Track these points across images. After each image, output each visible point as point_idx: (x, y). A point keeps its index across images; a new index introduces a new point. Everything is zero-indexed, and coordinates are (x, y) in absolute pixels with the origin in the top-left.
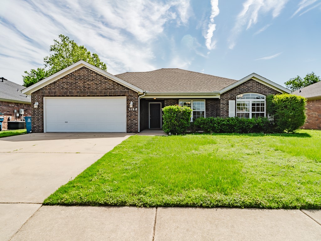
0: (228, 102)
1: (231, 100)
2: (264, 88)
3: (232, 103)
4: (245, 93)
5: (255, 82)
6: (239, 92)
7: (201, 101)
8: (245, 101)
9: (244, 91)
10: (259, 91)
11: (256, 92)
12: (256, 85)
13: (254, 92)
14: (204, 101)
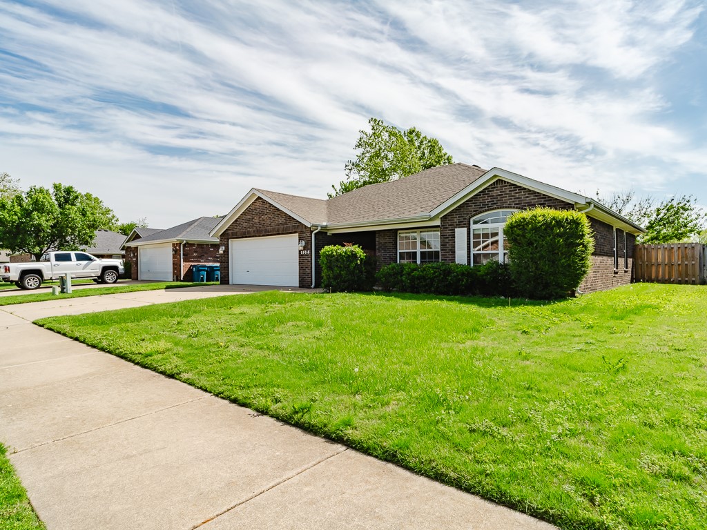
0: (454, 232)
1: (459, 227)
2: (527, 197)
3: (461, 233)
4: (486, 211)
5: (506, 186)
6: (474, 211)
7: (434, 231)
8: (490, 227)
9: (485, 207)
10: (517, 204)
11: (508, 208)
12: (510, 191)
13: (506, 208)
14: (438, 231)
